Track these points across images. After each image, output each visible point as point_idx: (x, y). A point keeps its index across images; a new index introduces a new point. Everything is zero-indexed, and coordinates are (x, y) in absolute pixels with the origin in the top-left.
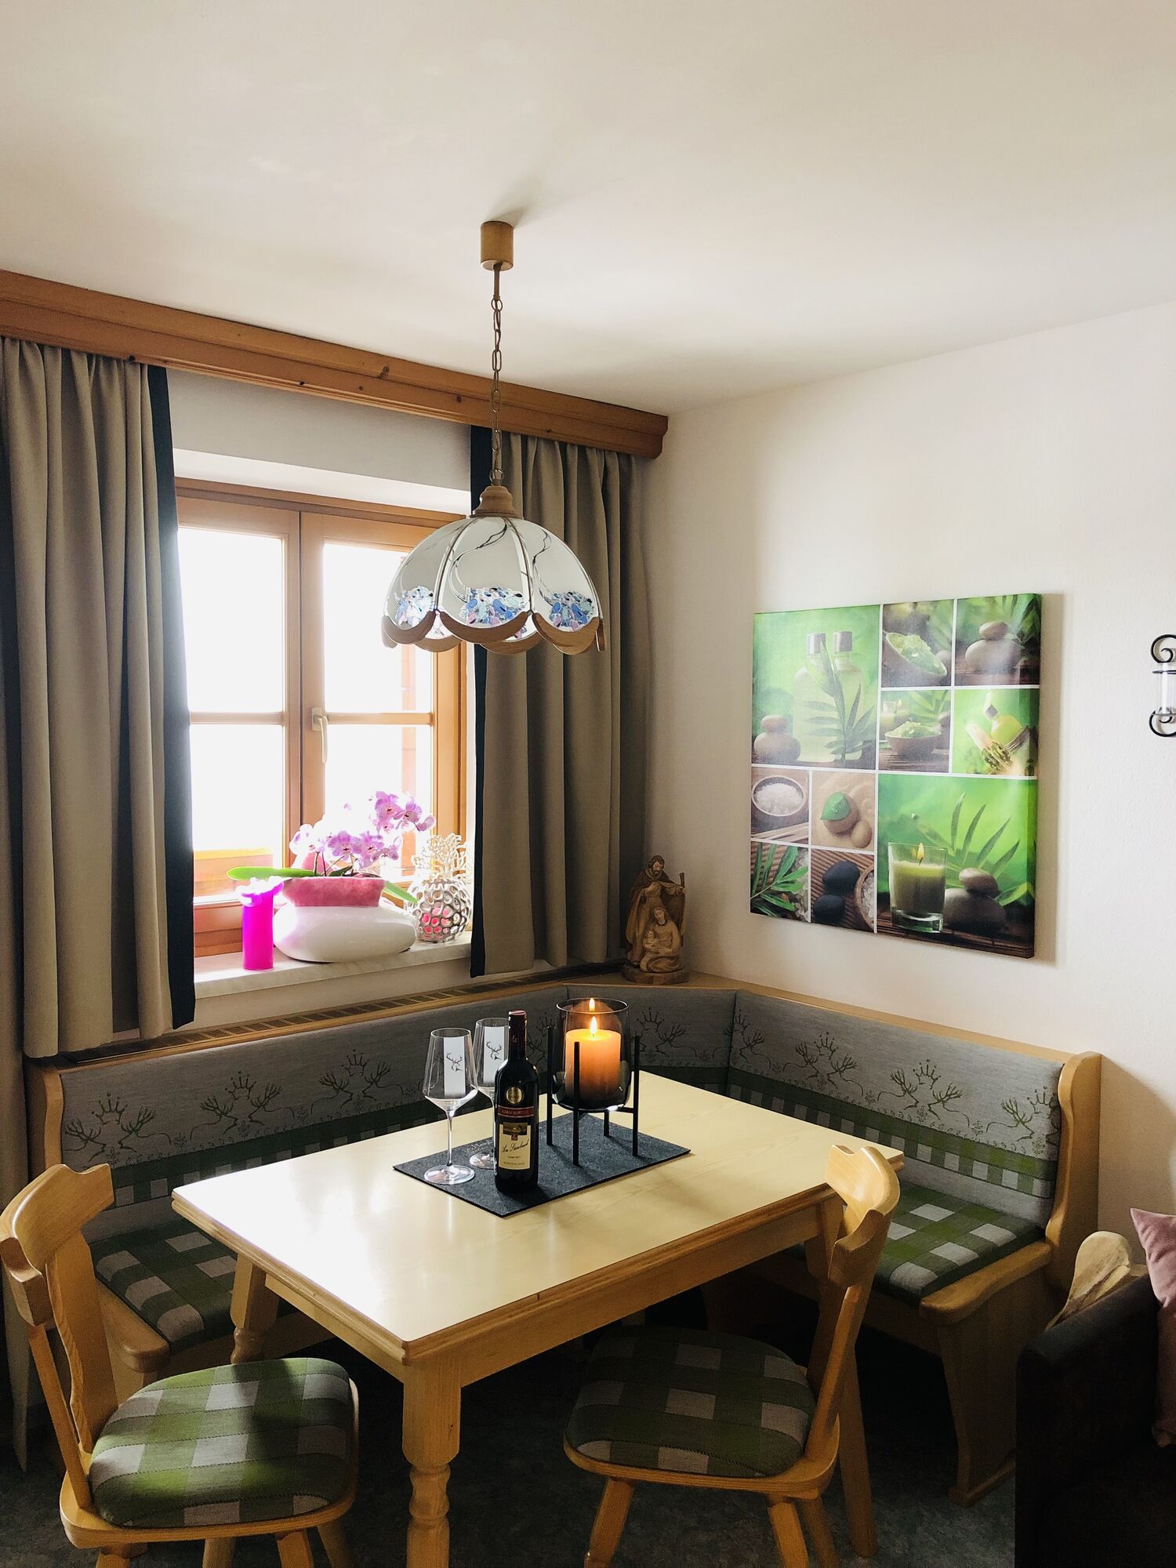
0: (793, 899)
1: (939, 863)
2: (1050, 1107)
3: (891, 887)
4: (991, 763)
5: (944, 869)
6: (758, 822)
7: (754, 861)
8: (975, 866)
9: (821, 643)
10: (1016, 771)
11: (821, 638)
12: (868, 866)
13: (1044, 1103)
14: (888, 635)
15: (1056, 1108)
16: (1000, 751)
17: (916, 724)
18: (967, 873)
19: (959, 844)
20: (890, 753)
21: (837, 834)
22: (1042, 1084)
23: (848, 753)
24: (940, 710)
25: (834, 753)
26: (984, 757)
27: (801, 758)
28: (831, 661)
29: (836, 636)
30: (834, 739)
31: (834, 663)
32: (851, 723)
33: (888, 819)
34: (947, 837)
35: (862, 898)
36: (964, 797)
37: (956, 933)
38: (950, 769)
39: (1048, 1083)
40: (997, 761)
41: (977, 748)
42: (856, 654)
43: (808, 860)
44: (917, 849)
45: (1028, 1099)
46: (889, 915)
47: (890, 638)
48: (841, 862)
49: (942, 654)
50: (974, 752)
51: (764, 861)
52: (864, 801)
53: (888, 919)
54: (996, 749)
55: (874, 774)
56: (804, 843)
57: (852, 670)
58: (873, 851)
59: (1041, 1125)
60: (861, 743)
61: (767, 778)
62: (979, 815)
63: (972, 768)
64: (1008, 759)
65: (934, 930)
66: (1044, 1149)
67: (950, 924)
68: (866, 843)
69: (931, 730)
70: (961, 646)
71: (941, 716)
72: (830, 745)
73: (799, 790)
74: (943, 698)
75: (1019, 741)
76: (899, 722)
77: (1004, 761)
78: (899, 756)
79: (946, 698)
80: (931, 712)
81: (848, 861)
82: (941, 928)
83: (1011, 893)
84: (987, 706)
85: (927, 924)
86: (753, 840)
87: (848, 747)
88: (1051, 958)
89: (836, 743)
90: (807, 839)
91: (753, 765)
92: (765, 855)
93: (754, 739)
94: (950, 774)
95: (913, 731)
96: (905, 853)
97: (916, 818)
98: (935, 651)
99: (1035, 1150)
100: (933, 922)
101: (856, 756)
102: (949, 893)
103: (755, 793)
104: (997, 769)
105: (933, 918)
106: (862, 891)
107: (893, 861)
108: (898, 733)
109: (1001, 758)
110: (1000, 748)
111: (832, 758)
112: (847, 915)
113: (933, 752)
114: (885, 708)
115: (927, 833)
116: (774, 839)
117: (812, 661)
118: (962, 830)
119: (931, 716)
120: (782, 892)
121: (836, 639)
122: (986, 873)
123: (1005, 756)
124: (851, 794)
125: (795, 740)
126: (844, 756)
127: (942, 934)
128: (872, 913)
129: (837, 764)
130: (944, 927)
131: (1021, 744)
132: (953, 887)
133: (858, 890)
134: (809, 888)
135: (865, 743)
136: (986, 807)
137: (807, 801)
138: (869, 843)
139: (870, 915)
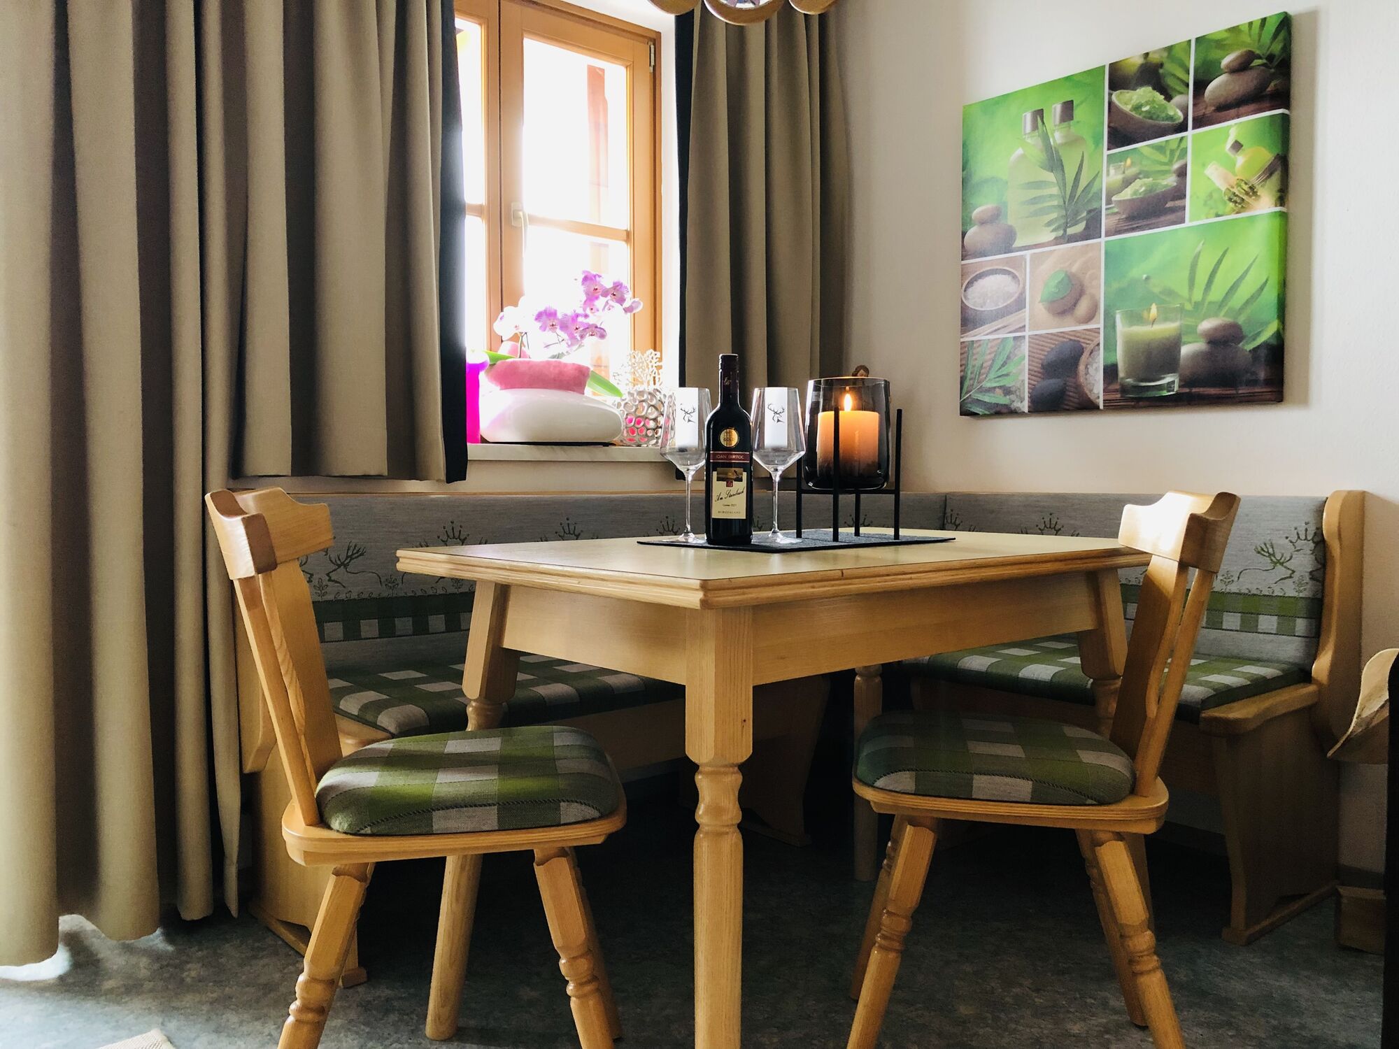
0: (1007, 391)
1: (1172, 321)
2: (1314, 542)
3: (1120, 357)
4: (1235, 202)
5: (1181, 326)
6: (968, 320)
7: (963, 362)
8: (1216, 315)
9: (1039, 119)
10: (1265, 205)
11: (1039, 114)
12: (1092, 341)
13: (1306, 539)
14: (1115, 94)
15: (1320, 543)
16: (1246, 187)
17: (1146, 180)
18: (1207, 325)
19: (1198, 295)
20: (1117, 217)
21: (1058, 313)
22: (1302, 522)
23: (1070, 227)
24: (1175, 159)
25: (1054, 230)
26: (1226, 198)
27: (1018, 243)
28: (1049, 134)
29: (1055, 108)
30: (1054, 215)
31: (1054, 137)
32: (1072, 196)
33: (1115, 285)
34: (1184, 292)
35: (1086, 374)
36: (1203, 244)
37: (1194, 390)
38: (1187, 219)
39: (1310, 517)
40: (1240, 200)
41: (1220, 190)
42: (1078, 122)
43: (1025, 348)
44: (1149, 310)
45: (1287, 538)
46: (1118, 387)
47: (1117, 97)
48: (1063, 342)
49: (1178, 99)
50: (1215, 196)
51: (976, 359)
52: (1089, 273)
53: (1116, 391)
54: (1240, 186)
55: (1100, 243)
56: (1021, 332)
57: (1073, 141)
58: (1099, 323)
59: (1304, 562)
60: (1084, 214)
61: (978, 273)
62: (1219, 262)
63: (1213, 212)
64: (1255, 193)
65: (1169, 391)
66: (1308, 586)
67: (1185, 382)
68: (1090, 317)
69: (1164, 183)
70: (1200, 86)
71: (1176, 166)
72: (1049, 224)
73: (1014, 277)
74: (1179, 146)
75: (1269, 172)
76: (1127, 183)
77: (1250, 197)
78: (1126, 218)
79: (1182, 146)
80: (1165, 164)
81: (1071, 340)
82: (1176, 388)
83: (1258, 334)
84: (1230, 142)
85: (1160, 387)
86: (962, 340)
87: (1070, 220)
88: (1304, 401)
89: (1056, 219)
90: (1025, 326)
91: (964, 262)
92: (978, 353)
93: (964, 234)
94: (1188, 223)
95: (1143, 189)
96: (1135, 318)
97: (1147, 278)
98: (1169, 98)
99: (1295, 589)
100: (1168, 383)
101: (1080, 227)
102: (1185, 350)
103: (965, 291)
104: (1242, 207)
105: (1168, 379)
106: (1086, 367)
107: (1122, 328)
108: (1127, 194)
109: (1247, 193)
110: (1246, 184)
111: (1052, 236)
112: (1070, 396)
113: (1168, 205)
114: (1112, 171)
115: (1160, 293)
116: (987, 334)
117: (1029, 141)
118: (1201, 278)
119: (1166, 168)
120: (995, 388)
121: (1055, 112)
122: (1228, 320)
123: (1252, 191)
124: (1074, 269)
125: (1011, 226)
126: (1065, 231)
127: (1177, 394)
128: (1096, 388)
129: (1057, 241)
130: (1179, 387)
131: (1271, 175)
132: (1190, 343)
133: (1081, 367)
134: (1027, 376)
135: (1089, 212)
136: (1229, 251)
137: (1024, 287)
138: (1094, 317)
139: (1095, 391)
